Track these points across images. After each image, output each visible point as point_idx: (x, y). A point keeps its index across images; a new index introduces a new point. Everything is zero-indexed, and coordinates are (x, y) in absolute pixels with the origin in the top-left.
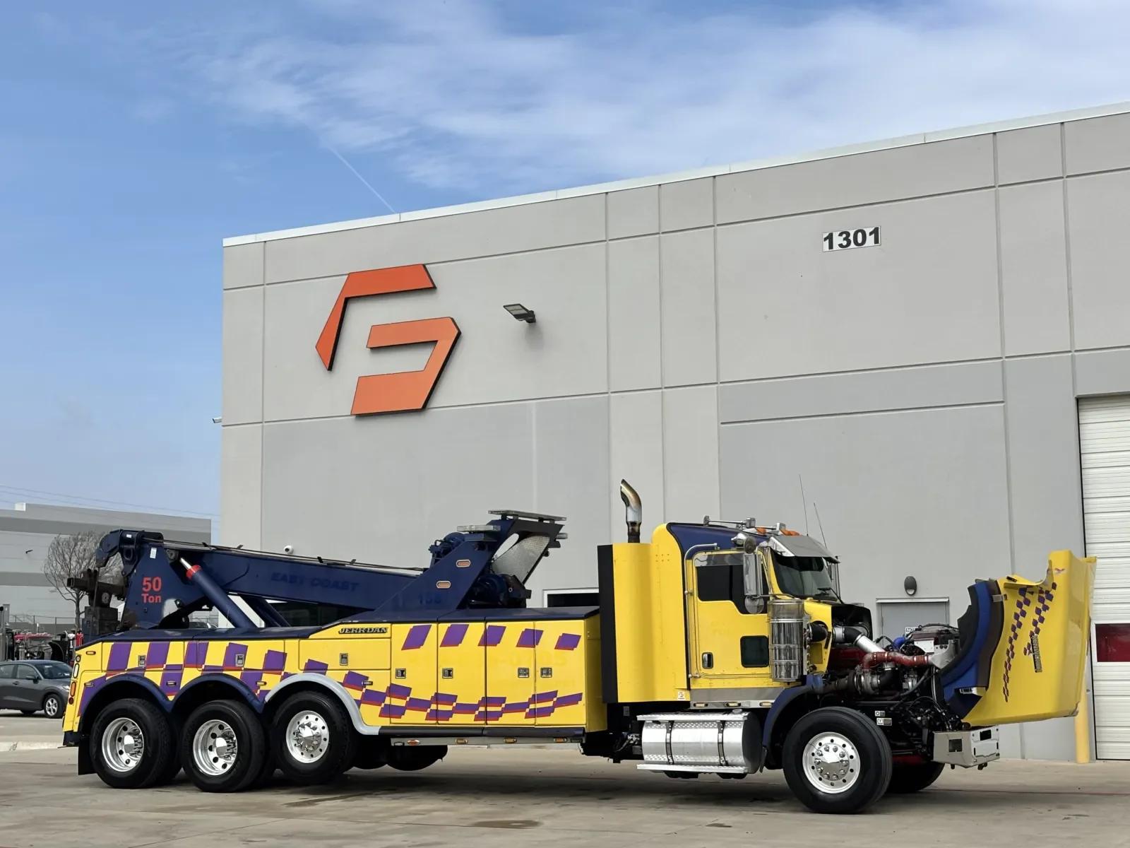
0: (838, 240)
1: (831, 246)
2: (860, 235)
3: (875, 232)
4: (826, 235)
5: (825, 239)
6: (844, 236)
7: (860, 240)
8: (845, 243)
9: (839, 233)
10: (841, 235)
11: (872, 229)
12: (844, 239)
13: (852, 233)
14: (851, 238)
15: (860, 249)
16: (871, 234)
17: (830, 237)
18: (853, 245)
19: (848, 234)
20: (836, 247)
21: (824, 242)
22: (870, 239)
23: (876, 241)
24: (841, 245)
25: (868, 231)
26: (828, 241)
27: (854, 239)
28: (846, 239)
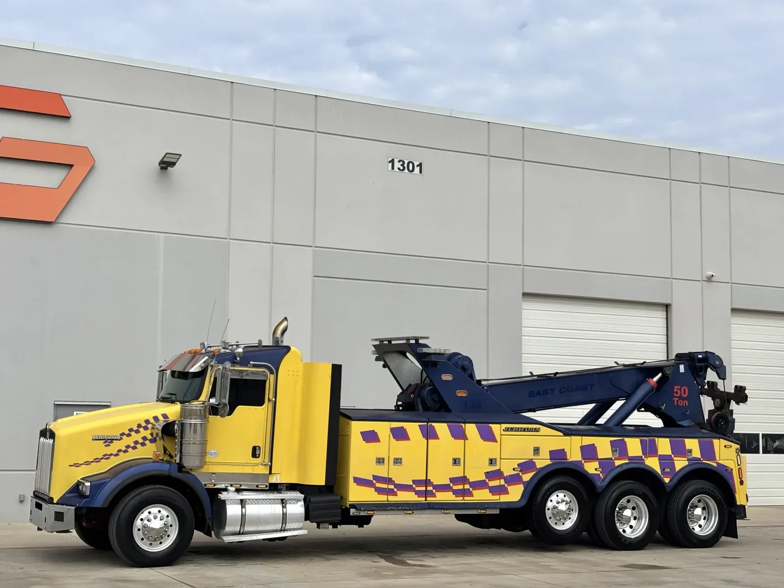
0: (397, 165)
1: (393, 168)
2: (411, 165)
3: (420, 165)
4: (390, 159)
5: (390, 162)
6: (401, 163)
7: (411, 168)
8: (402, 168)
9: (398, 160)
10: (399, 161)
11: (418, 163)
12: (401, 165)
13: (406, 162)
14: (406, 165)
15: (410, 174)
16: (417, 166)
17: (392, 161)
18: (406, 171)
19: (404, 162)
20: (396, 169)
21: (389, 164)
22: (417, 169)
23: (421, 172)
24: (399, 169)
25: (416, 164)
26: (391, 164)
27: (407, 167)
28: (402, 165)
